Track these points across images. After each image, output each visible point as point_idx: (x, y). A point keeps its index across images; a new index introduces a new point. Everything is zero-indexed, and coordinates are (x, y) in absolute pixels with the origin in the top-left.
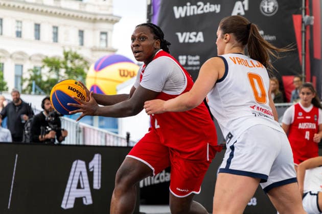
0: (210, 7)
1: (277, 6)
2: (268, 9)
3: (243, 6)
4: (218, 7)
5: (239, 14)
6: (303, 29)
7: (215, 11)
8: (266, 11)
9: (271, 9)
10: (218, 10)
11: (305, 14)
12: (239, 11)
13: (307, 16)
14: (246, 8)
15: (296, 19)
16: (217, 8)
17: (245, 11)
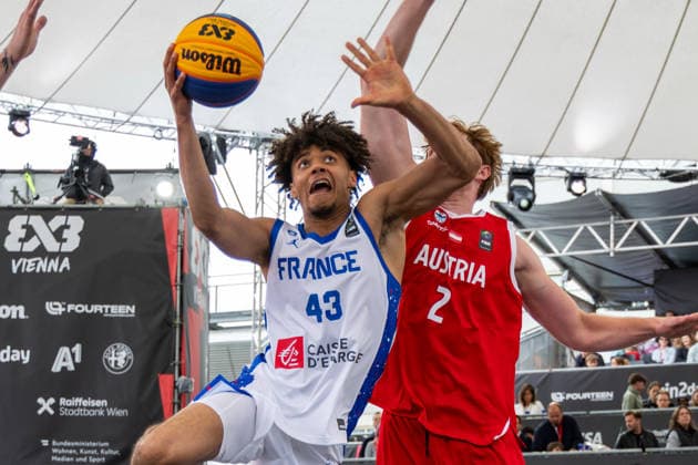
0: (11, 354)
1: (131, 357)
2: (116, 362)
3: (73, 355)
4: (25, 354)
5: (64, 369)
6: (176, 400)
7: (21, 360)
8: (113, 365)
9: (121, 363)
10: (26, 360)
11: (180, 374)
12: (65, 364)
13: (183, 377)
14: (78, 360)
15: (165, 382)
16: (25, 357)
17: (75, 364)
